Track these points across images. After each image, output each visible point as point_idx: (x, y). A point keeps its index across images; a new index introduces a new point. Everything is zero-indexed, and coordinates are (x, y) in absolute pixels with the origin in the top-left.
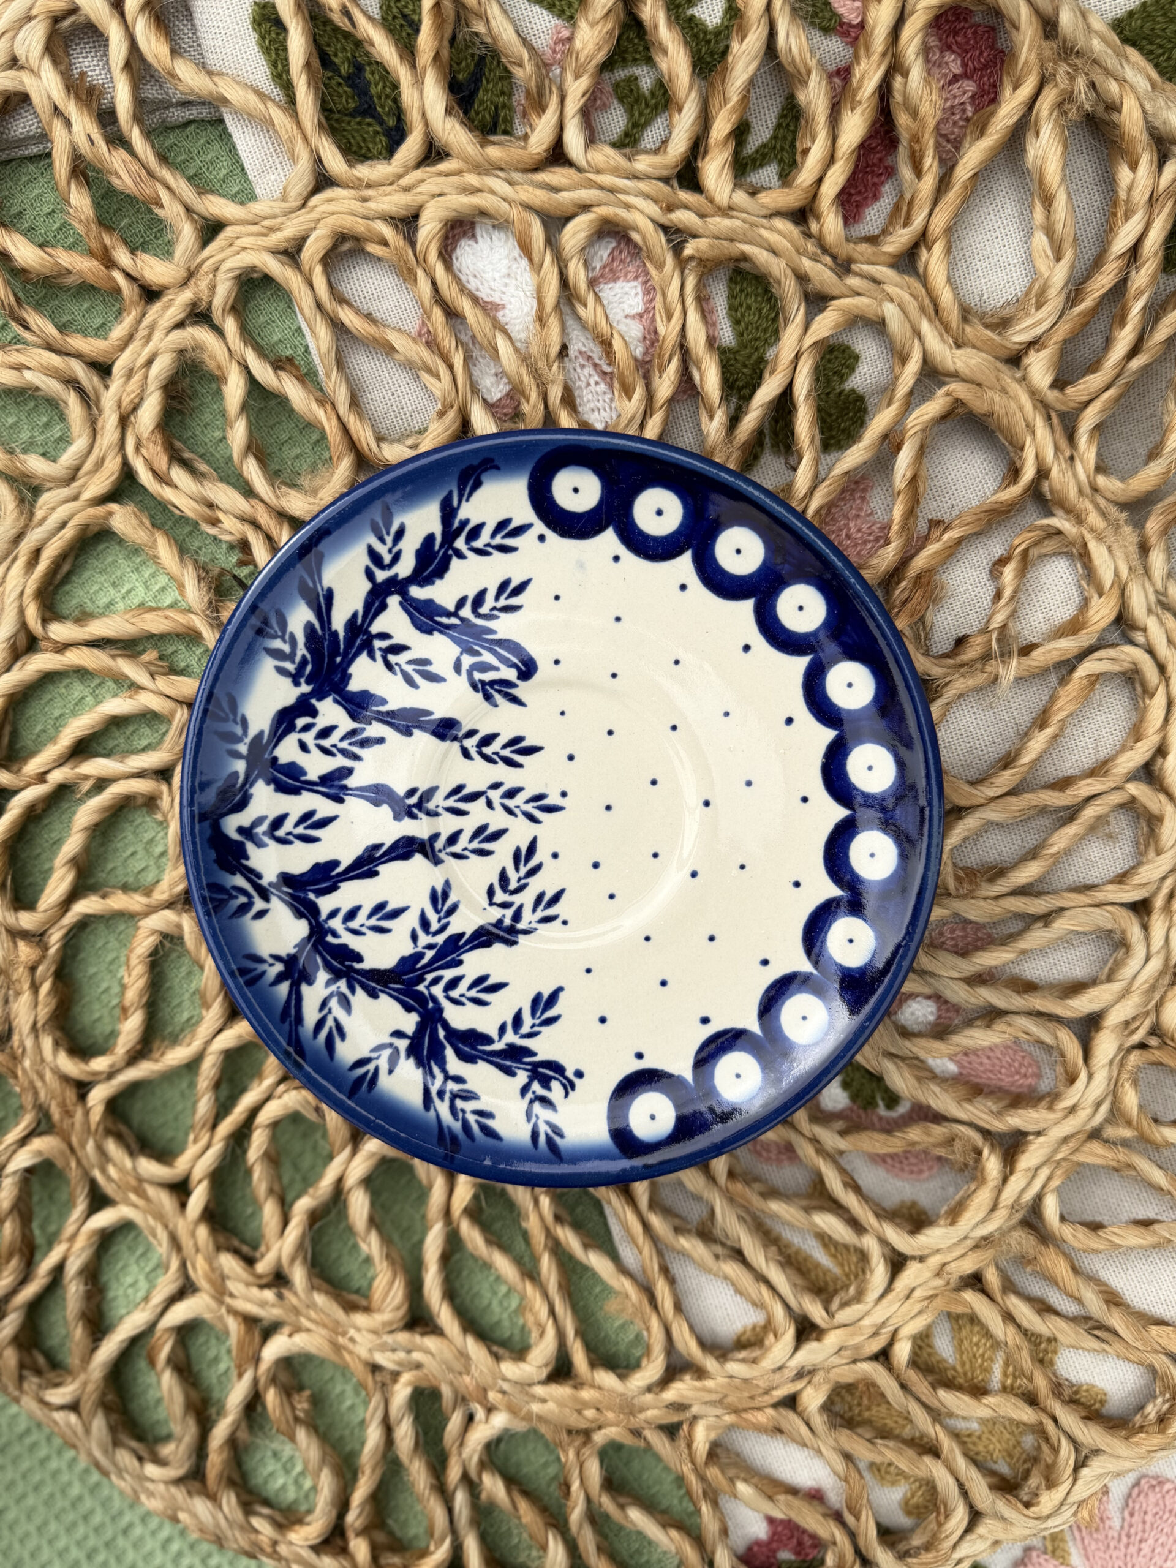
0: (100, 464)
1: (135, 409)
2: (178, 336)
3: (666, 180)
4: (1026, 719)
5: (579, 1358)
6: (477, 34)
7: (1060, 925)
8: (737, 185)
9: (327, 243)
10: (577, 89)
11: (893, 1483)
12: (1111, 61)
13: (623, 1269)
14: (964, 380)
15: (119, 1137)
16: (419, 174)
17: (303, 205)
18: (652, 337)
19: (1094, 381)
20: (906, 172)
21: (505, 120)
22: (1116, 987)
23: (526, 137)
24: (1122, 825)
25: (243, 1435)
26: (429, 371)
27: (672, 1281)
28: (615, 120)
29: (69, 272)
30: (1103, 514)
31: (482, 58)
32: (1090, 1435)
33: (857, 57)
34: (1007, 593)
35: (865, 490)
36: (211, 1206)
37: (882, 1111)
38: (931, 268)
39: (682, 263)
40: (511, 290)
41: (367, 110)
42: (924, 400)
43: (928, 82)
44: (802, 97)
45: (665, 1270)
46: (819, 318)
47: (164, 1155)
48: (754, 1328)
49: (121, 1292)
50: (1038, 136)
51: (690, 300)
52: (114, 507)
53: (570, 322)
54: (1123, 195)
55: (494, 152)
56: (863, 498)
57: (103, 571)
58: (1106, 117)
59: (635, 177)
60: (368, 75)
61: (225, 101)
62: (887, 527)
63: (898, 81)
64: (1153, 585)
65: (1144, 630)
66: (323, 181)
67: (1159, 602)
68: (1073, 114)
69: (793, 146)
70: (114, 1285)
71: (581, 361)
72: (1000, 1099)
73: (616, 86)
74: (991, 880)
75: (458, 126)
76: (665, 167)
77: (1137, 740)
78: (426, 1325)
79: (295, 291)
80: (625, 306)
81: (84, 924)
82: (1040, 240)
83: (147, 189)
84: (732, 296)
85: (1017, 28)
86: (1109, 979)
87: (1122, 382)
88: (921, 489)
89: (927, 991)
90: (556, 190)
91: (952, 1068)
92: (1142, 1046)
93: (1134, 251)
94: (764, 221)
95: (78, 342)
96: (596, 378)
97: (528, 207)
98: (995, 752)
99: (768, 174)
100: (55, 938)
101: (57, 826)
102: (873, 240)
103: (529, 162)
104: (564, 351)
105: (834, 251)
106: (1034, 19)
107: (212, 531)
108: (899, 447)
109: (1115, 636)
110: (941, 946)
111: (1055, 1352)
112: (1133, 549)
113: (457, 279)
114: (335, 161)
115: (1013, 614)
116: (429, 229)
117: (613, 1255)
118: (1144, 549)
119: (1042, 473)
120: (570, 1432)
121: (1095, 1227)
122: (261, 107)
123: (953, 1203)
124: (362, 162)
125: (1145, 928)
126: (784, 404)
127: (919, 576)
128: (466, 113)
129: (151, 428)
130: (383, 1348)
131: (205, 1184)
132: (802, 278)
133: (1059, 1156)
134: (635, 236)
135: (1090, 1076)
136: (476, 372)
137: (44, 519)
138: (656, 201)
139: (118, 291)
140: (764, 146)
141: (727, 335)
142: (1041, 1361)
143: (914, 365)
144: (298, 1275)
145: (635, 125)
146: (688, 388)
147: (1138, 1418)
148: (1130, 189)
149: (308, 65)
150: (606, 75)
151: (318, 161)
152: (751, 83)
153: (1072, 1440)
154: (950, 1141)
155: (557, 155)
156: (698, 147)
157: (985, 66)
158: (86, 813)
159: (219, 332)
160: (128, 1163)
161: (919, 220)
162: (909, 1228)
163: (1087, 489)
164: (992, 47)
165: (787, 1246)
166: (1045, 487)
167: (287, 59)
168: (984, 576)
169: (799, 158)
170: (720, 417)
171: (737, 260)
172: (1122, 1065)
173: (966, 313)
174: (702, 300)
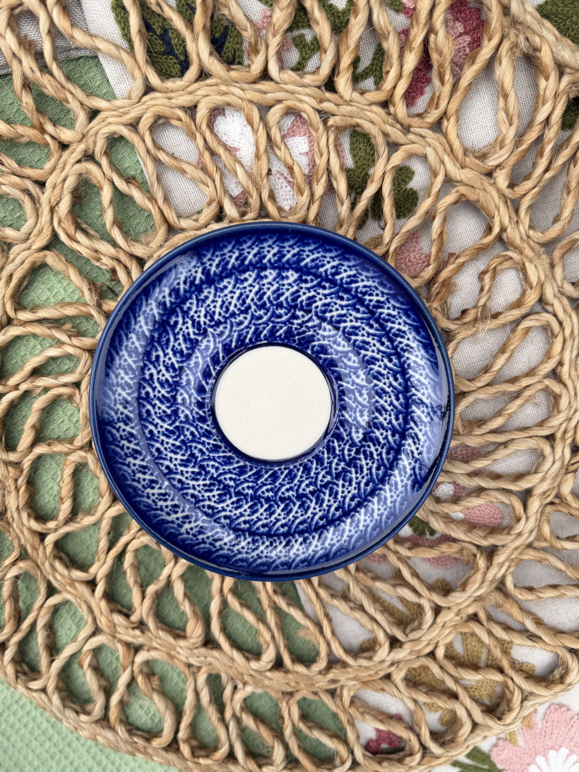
0: (40, 232)
1: (57, 204)
2: (78, 166)
3: (319, 87)
4: (496, 348)
5: (287, 659)
6: (224, 15)
7: (512, 448)
8: (354, 89)
9: (151, 120)
10: (274, 42)
11: (436, 711)
12: (536, 27)
13: (307, 616)
14: (465, 185)
15: (61, 559)
16: (196, 85)
17: (139, 101)
18: (313, 165)
19: (528, 184)
20: (436, 81)
21: (239, 57)
22: (539, 476)
23: (249, 66)
24: (541, 399)
25: (125, 698)
26: (203, 183)
27: (330, 620)
28: (294, 56)
29: (23, 136)
30: (533, 249)
31: (226, 28)
32: (527, 686)
33: (412, 24)
34: (487, 288)
35: (417, 238)
36: (107, 590)
37: (428, 536)
38: (449, 130)
39: (327, 128)
40: (243, 141)
41: (170, 52)
42: (447, 194)
43: (447, 38)
44: (385, 45)
45: (327, 615)
46: (394, 155)
47: (84, 567)
48: (368, 641)
49: (63, 632)
50: (501, 64)
51: (331, 147)
52: (47, 252)
53: (272, 157)
54: (542, 93)
55: (233, 74)
56: (417, 242)
57: (43, 283)
58: (533, 54)
59: (304, 86)
60: (170, 35)
61: (99, 49)
62: (429, 256)
63: (432, 37)
64: (557, 283)
65: (553, 305)
66: (149, 89)
67: (560, 291)
68: (518, 54)
69: (381, 68)
70: (60, 629)
71: (278, 176)
72: (484, 530)
73: (294, 39)
74: (479, 426)
75: (216, 62)
76: (318, 81)
77: (549, 358)
78: (213, 644)
79: (136, 144)
80: (299, 149)
81: (40, 457)
82: (502, 115)
83: (61, 95)
84: (352, 143)
85: (490, 10)
86: (536, 472)
87: (541, 184)
88: (445, 238)
89: (450, 481)
90: (265, 93)
91: (461, 516)
92: (552, 503)
93: (548, 119)
94: (367, 108)
95: (28, 171)
96: (286, 184)
97: (251, 102)
98: (481, 365)
99: (369, 83)
100: (26, 464)
101: (25, 408)
102: (420, 116)
103: (251, 79)
104: (269, 172)
105: (402, 121)
106: (499, 6)
107: (97, 264)
108: (434, 218)
109: (538, 308)
110: (456, 459)
111: (511, 648)
112: (547, 266)
113: (216, 136)
114: (154, 80)
115: (489, 298)
116: (202, 113)
117: (301, 608)
118: (552, 266)
119: (503, 230)
120: (283, 693)
121: (531, 589)
122: (117, 52)
123: (463, 580)
124: (168, 78)
125: (553, 447)
126: (378, 197)
127: (444, 281)
128: (219, 53)
129: (66, 212)
130: (193, 655)
131: (103, 580)
132: (386, 135)
133: (513, 557)
134: (304, 115)
135: (527, 518)
136: (226, 182)
137: (14, 259)
138: (314, 98)
139: (47, 145)
140: (367, 68)
141: (350, 162)
142: (505, 652)
143: (440, 178)
144: (151, 623)
145: (304, 59)
146: (330, 189)
147: (551, 677)
148: (545, 90)
149: (140, 31)
150: (289, 34)
151: (146, 79)
152: (361, 38)
153: (520, 688)
154: (462, 550)
155: (265, 75)
156: (334, 71)
157: (475, 29)
158: (39, 403)
159: (99, 165)
160: (66, 572)
161: (443, 105)
162: (442, 593)
163: (525, 237)
164: (479, 19)
165: (384, 602)
166: (504, 236)
167: (129, 26)
168: (475, 279)
169: (384, 75)
170: (347, 204)
171: (354, 126)
172: (542, 513)
173: (466, 152)
174: (338, 146)
